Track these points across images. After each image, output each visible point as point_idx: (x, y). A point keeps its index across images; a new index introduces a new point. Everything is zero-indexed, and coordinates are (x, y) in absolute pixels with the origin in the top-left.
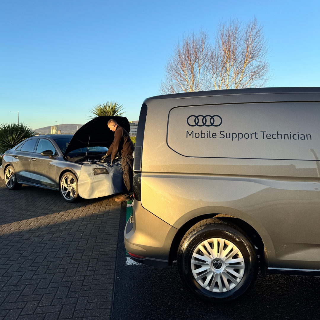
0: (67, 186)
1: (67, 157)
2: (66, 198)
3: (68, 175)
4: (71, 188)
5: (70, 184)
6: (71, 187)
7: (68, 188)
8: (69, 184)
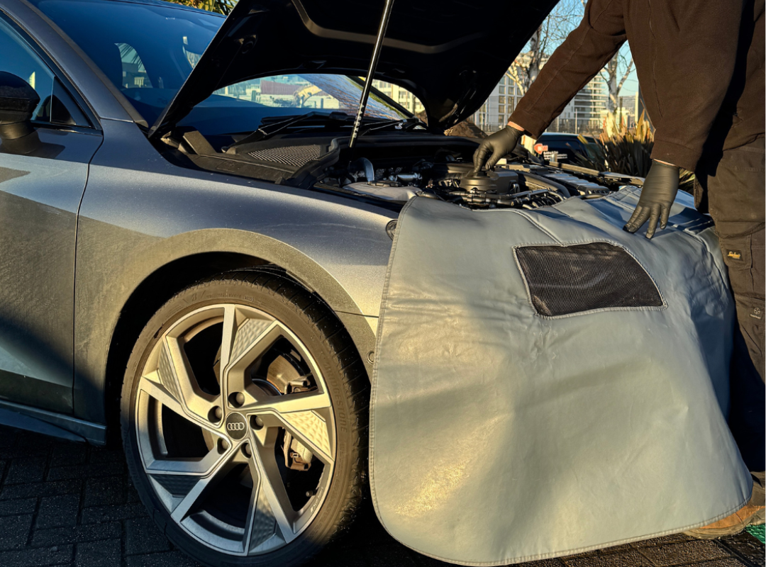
0: (213, 416)
1: (178, 138)
2: (190, 527)
3: (229, 310)
4: (261, 435)
5: (248, 398)
6: (255, 423)
7: (218, 431)
8: (234, 399)
